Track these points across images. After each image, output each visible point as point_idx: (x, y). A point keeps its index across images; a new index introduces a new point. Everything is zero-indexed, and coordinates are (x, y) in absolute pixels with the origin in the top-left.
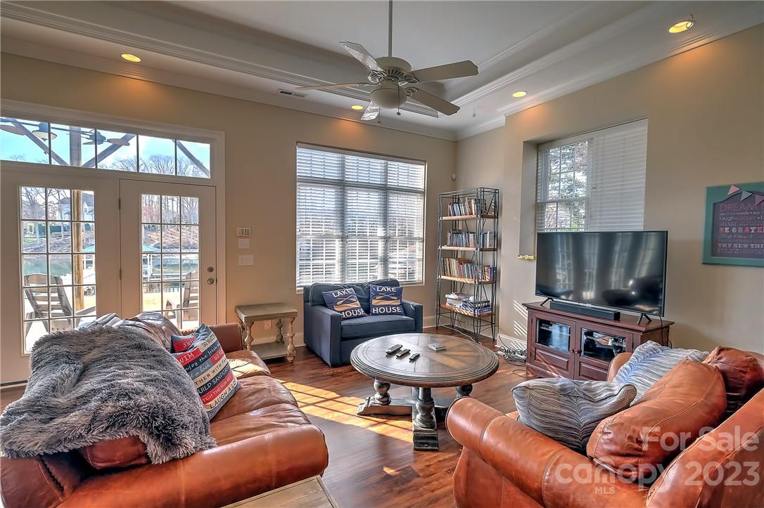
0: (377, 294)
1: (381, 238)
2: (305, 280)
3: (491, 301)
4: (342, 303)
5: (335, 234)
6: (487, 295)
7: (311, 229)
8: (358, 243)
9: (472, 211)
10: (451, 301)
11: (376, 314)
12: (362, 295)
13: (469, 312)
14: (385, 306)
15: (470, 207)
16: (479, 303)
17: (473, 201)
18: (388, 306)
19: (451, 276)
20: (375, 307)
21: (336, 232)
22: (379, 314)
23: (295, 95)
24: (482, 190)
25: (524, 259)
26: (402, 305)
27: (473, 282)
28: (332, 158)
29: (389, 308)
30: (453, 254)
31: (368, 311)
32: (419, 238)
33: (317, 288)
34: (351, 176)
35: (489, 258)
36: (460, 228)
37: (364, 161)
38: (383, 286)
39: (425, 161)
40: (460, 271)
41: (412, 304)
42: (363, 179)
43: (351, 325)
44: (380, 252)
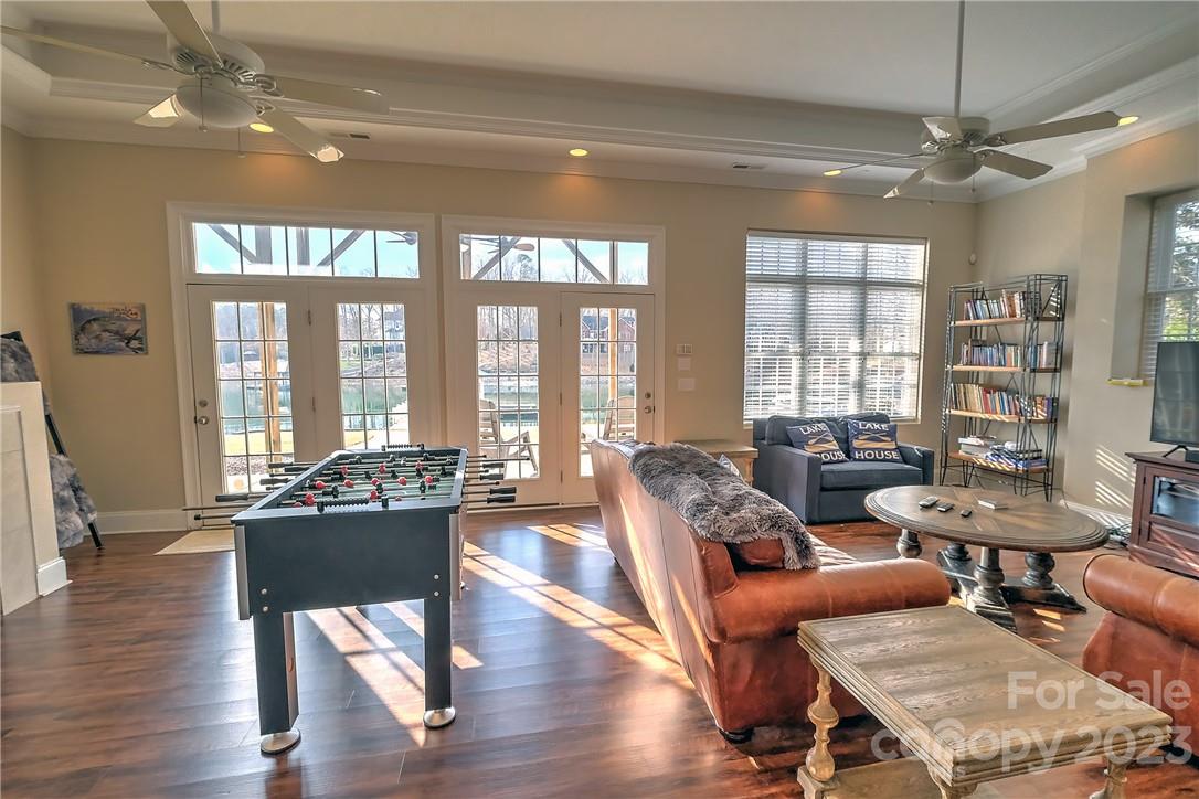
0: (860, 432)
1: (856, 354)
2: (754, 412)
3: (1044, 451)
4: (816, 443)
5: (791, 350)
6: (1040, 441)
7: (760, 344)
8: (822, 361)
9: (1014, 311)
10: (970, 449)
11: (860, 460)
12: (837, 433)
13: (1006, 465)
14: (873, 449)
15: (1011, 305)
16: (1027, 452)
17: (1016, 296)
18: (879, 450)
19: (967, 410)
20: (859, 450)
21: (794, 348)
22: (865, 460)
23: (753, 167)
24: (1038, 277)
25: (1121, 385)
26: (898, 449)
27: (1016, 420)
28: (790, 246)
29: (879, 453)
30: (968, 378)
31: (848, 455)
32: (912, 355)
33: (778, 422)
34: (815, 269)
35: (1044, 384)
36: (984, 338)
37: (833, 246)
38: (869, 421)
39: (926, 239)
40: (986, 404)
41: (917, 449)
42: (832, 272)
43: (832, 472)
44: (854, 375)
